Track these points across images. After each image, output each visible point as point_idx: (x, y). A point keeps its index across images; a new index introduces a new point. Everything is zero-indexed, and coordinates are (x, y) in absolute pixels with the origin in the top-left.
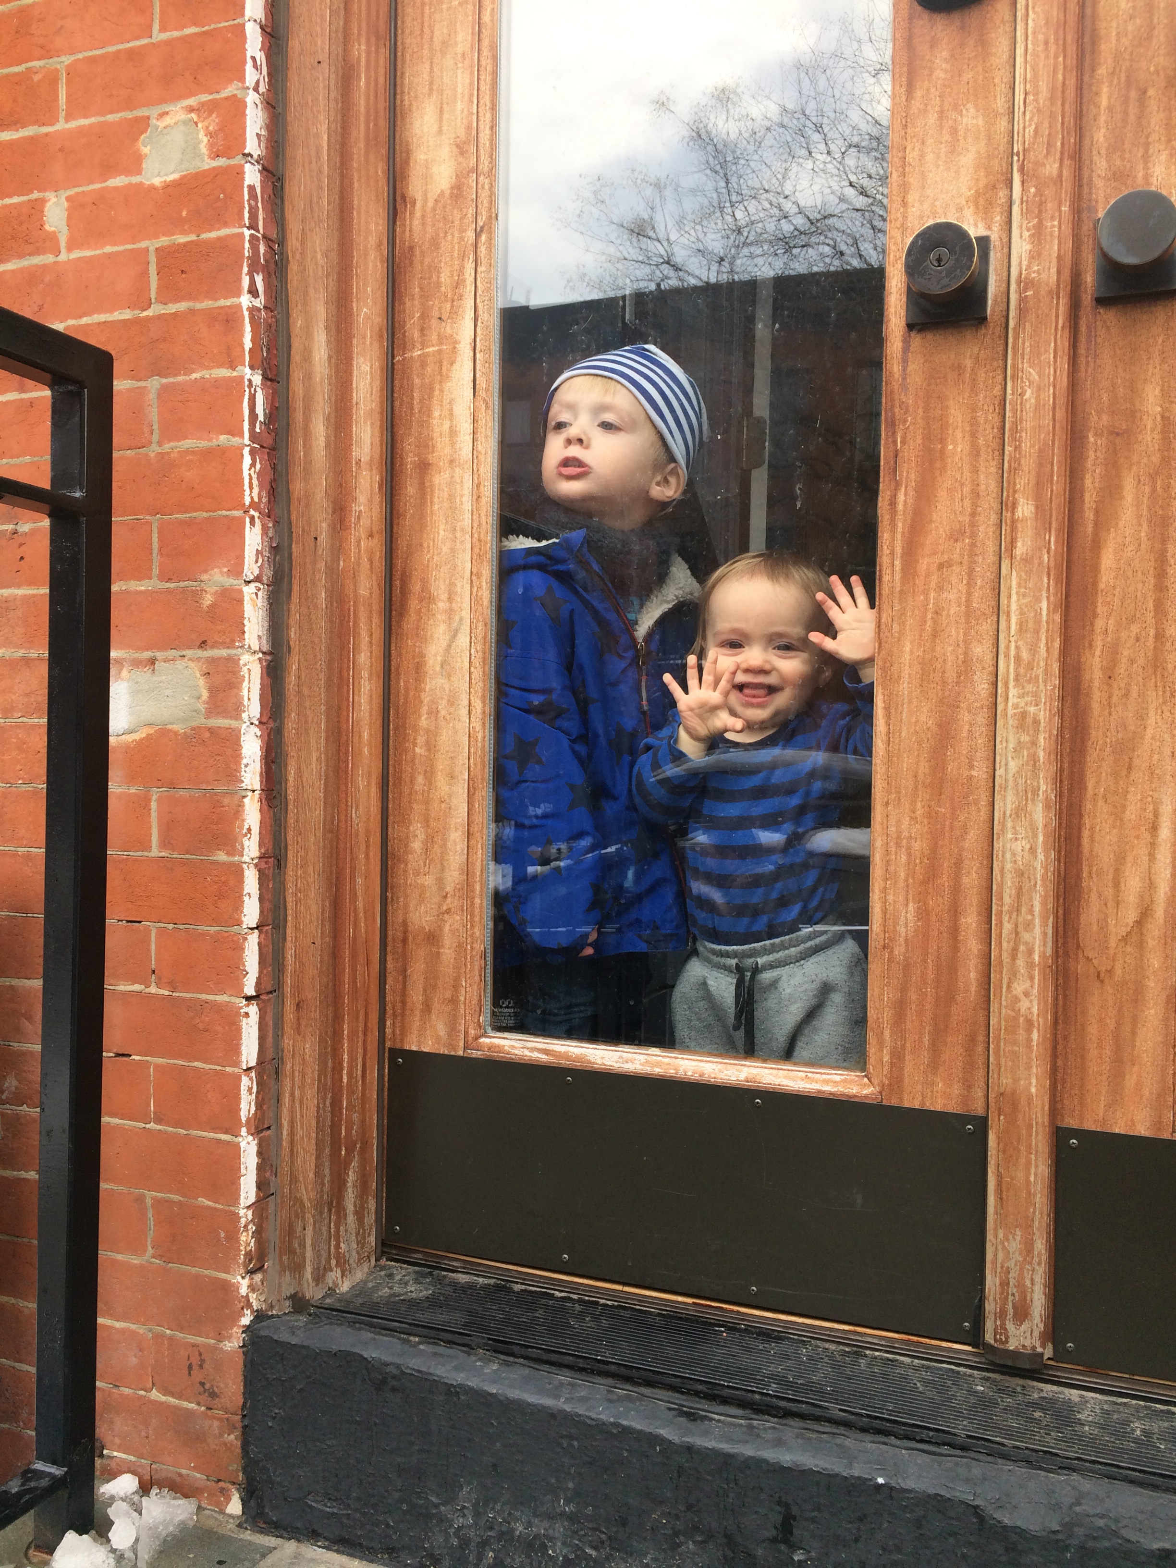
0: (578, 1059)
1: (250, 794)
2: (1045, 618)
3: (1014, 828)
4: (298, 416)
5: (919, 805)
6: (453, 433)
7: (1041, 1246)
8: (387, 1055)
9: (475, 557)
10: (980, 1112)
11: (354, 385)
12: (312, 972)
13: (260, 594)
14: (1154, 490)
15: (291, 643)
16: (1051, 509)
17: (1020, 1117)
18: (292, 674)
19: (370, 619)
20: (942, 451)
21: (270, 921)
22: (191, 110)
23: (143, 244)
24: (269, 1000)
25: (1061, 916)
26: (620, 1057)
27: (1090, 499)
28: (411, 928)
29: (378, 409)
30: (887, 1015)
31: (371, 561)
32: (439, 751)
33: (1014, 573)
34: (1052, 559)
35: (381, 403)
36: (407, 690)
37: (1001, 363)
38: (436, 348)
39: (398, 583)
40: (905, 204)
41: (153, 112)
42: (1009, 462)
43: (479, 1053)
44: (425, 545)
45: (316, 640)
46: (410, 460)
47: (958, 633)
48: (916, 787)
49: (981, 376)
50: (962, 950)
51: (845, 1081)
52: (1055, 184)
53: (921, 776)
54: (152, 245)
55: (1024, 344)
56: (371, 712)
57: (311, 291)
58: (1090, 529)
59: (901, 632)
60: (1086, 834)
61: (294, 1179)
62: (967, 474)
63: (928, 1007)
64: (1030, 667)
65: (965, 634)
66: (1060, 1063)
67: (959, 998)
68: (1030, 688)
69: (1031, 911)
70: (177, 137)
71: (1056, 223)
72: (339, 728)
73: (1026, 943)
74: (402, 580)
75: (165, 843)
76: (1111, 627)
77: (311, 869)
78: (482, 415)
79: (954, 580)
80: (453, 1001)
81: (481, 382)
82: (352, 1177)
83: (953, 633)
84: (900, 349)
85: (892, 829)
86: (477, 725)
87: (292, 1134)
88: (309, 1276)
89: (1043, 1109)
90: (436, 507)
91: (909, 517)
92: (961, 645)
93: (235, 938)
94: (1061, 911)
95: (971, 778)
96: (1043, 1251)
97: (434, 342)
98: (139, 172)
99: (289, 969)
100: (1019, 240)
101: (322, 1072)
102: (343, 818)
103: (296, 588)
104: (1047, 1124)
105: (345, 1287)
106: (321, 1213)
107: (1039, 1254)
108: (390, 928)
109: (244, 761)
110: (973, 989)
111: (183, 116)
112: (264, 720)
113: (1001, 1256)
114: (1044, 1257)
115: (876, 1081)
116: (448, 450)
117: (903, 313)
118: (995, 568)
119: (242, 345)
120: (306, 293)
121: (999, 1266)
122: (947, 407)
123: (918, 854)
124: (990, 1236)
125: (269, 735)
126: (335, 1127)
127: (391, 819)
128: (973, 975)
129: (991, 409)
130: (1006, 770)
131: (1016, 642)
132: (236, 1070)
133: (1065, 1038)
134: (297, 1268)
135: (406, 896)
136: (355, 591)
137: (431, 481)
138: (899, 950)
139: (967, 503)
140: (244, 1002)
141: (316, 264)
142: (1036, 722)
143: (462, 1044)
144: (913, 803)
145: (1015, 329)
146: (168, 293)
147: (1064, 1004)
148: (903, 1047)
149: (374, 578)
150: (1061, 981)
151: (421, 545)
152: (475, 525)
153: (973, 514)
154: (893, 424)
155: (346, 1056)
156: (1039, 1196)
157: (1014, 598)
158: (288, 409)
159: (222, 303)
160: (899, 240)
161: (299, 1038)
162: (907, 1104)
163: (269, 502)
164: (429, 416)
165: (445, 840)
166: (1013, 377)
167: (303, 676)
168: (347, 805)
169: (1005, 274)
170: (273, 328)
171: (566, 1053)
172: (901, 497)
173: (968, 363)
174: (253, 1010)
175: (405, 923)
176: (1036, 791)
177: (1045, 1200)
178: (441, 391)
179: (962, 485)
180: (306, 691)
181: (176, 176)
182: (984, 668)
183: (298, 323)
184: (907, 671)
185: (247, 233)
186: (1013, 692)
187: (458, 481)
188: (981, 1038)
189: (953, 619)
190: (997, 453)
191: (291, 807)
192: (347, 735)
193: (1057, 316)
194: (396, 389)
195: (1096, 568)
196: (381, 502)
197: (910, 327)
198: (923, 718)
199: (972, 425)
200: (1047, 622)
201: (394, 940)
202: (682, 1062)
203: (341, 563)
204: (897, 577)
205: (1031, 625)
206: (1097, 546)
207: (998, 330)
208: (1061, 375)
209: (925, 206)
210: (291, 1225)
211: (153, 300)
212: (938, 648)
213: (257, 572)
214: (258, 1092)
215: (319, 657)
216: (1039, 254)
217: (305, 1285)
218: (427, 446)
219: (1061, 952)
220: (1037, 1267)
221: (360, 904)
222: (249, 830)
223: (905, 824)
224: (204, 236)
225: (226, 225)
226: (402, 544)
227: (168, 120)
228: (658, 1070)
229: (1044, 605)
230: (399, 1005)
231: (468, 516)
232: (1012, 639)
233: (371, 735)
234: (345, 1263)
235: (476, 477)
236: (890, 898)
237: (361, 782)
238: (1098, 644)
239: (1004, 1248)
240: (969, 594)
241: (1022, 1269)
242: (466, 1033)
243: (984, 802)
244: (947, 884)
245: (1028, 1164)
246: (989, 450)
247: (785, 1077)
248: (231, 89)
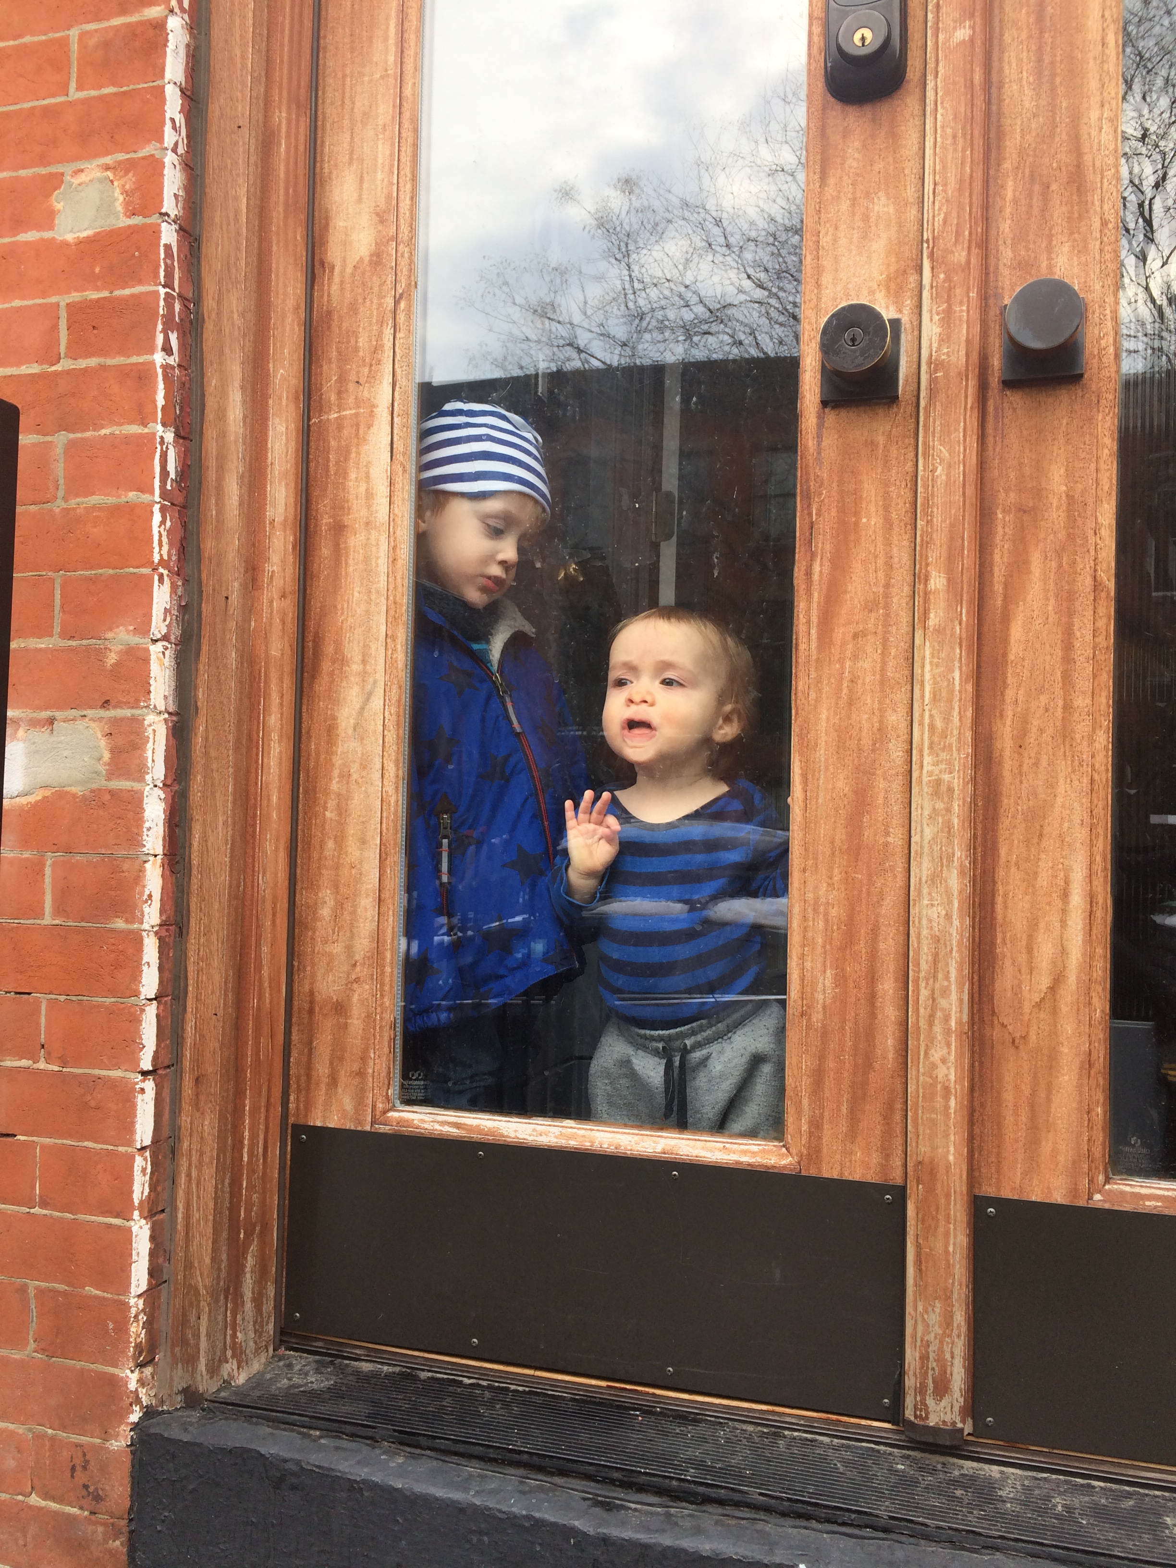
0: (491, 1132)
1: (152, 858)
2: (957, 688)
3: (930, 894)
4: (211, 475)
5: (836, 871)
6: (369, 495)
7: (960, 1318)
8: (289, 1131)
9: (390, 620)
10: (899, 1181)
11: (269, 446)
12: (213, 1044)
13: (167, 653)
14: (1060, 566)
15: (199, 704)
16: (962, 582)
17: (939, 1186)
18: (199, 735)
19: (281, 680)
20: (856, 524)
21: (170, 990)
22: (107, 168)
23: (54, 299)
24: (166, 1075)
25: (977, 984)
26: (534, 1130)
27: (999, 573)
28: (318, 998)
29: (293, 470)
30: (806, 1082)
31: (283, 623)
32: (349, 815)
33: (927, 643)
34: (964, 631)
35: (296, 464)
36: (318, 754)
37: (912, 441)
38: (354, 411)
39: (310, 644)
40: (818, 285)
41: (67, 169)
42: (922, 536)
43: (388, 1128)
44: (339, 607)
45: (225, 701)
46: (326, 521)
47: (873, 702)
48: (833, 854)
49: (894, 452)
50: (880, 1017)
51: (764, 1151)
52: (963, 271)
53: (838, 842)
54: (63, 300)
55: (934, 423)
56: (280, 775)
57: (227, 351)
58: (999, 602)
59: (818, 700)
60: (999, 900)
61: (189, 1266)
62: (880, 547)
63: (846, 1074)
64: (944, 735)
65: (880, 703)
66: (977, 1131)
67: (877, 1066)
68: (943, 755)
69: (947, 978)
70: (92, 194)
71: (964, 308)
72: (247, 791)
73: (943, 1010)
74: (314, 641)
75: (58, 911)
76: (1021, 698)
77: (214, 938)
78: (399, 479)
79: (869, 649)
80: (361, 1074)
81: (399, 446)
82: (250, 1262)
83: (869, 701)
84: (814, 425)
85: (810, 896)
86: (390, 789)
87: (188, 1217)
88: (204, 1369)
89: (961, 1177)
90: (351, 569)
91: (824, 587)
92: (877, 712)
93: (132, 1010)
94: (976, 978)
95: (886, 844)
96: (963, 1323)
97: (352, 405)
98: (51, 227)
99: (189, 1041)
100: (929, 324)
101: (221, 1150)
102: (249, 884)
103: (205, 648)
104: (965, 1192)
105: (241, 1379)
106: (217, 1301)
107: (959, 1326)
108: (296, 998)
109: (147, 825)
110: (891, 1055)
111: (98, 174)
112: (169, 783)
113: (920, 1329)
114: (964, 1329)
115: (794, 1151)
116: (364, 512)
117: (817, 390)
118: (908, 638)
119: (154, 402)
120: (221, 353)
121: (919, 1340)
122: (861, 482)
123: (836, 921)
124: (909, 1309)
125: (173, 797)
126: (234, 1209)
127: (299, 886)
128: (890, 1042)
129: (904, 484)
130: (922, 837)
131: (930, 711)
132: (130, 1150)
133: (982, 1105)
134: (191, 1360)
135: (313, 965)
136: (267, 652)
137: (346, 542)
138: (817, 1017)
139: (881, 574)
140: (140, 1077)
141: (233, 324)
142: (950, 790)
143: (369, 1119)
144: (830, 869)
145: (925, 408)
146: (78, 348)
147: (980, 1071)
148: (822, 1116)
149: (286, 638)
150: (977, 1048)
151: (335, 607)
152: (391, 588)
153: (887, 586)
154: (808, 497)
155: (247, 1134)
156: (958, 1266)
157: (928, 667)
158: (200, 467)
159: (135, 359)
160: (814, 321)
161: (198, 1115)
162: (826, 1174)
163: (179, 560)
164: (345, 478)
165: (355, 907)
166: (924, 454)
167: (211, 737)
168: (253, 871)
169: (916, 355)
170: (187, 385)
171: (478, 1126)
172: (817, 568)
173: (881, 440)
174: (149, 1085)
175: (312, 993)
176: (950, 858)
177: (963, 1270)
178: (358, 453)
179: (876, 557)
180: (213, 753)
181: (89, 233)
182: (898, 736)
183: (212, 382)
184: (823, 738)
185: (162, 291)
186: (927, 759)
187: (374, 543)
188: (899, 1106)
189: (868, 687)
190: (909, 527)
191: (194, 871)
192: (255, 799)
193: (966, 397)
194: (312, 451)
195: (1006, 640)
196: (294, 562)
197: (824, 403)
198: (840, 784)
199: (885, 499)
200: (960, 692)
201: (299, 1012)
202: (597, 1134)
203: (253, 624)
204: (814, 645)
205: (944, 694)
206: (1006, 619)
207: (910, 409)
208: (971, 452)
209: (839, 288)
210: (184, 1315)
211: (62, 355)
212: (854, 716)
213: (164, 631)
214: (152, 1173)
215: (227, 719)
216: (949, 338)
217: (199, 1378)
218: (343, 508)
219: (976, 1019)
220: (956, 1340)
221: (265, 972)
222: (150, 896)
223: (822, 892)
224: (118, 293)
225: (140, 282)
226: (315, 605)
227: (83, 178)
228: (573, 1143)
229: (957, 675)
230: (303, 1079)
231: (383, 579)
232: (926, 708)
233: (279, 799)
234: (241, 1353)
235: (392, 539)
236: (808, 965)
237: (269, 847)
238: (1010, 714)
239: (924, 1320)
240: (884, 663)
241: (941, 1342)
242: (374, 1107)
243: (900, 868)
244: (864, 951)
245: (947, 1234)
246: (902, 524)
247: (703, 1148)
248: (149, 150)
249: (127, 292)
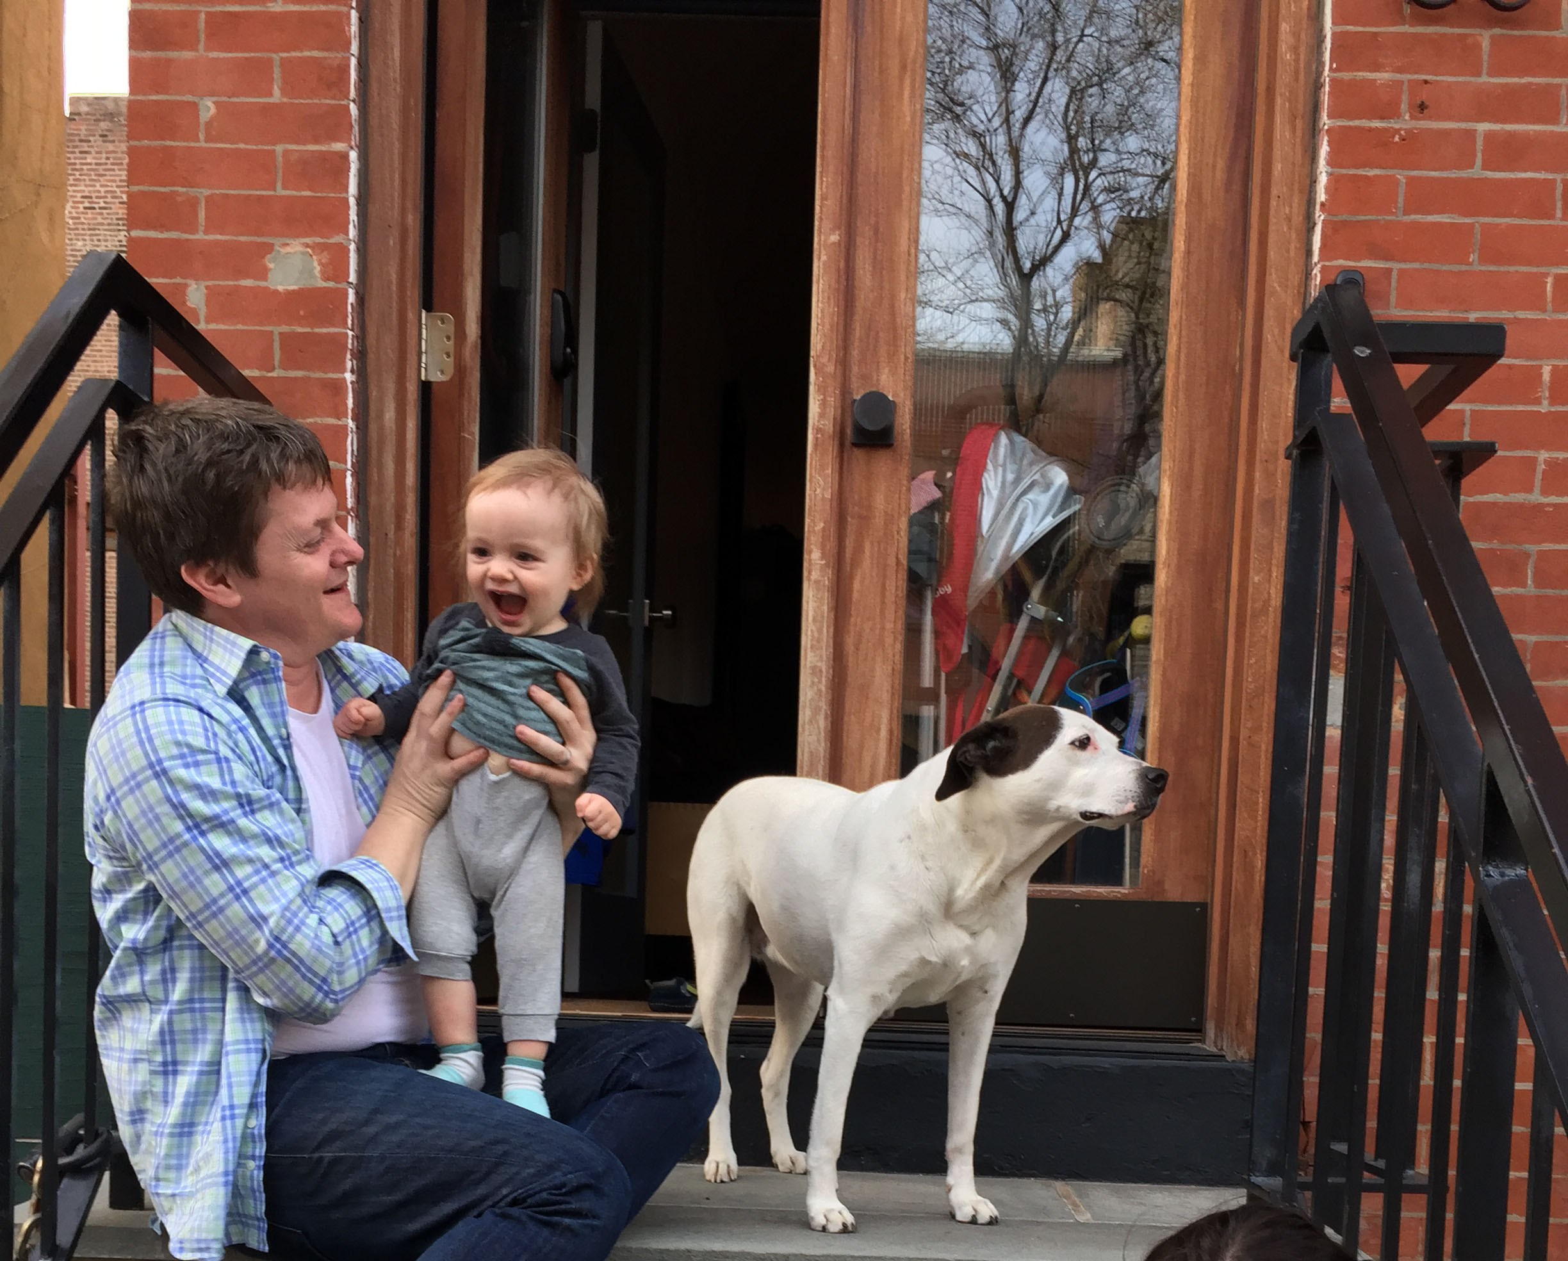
14: (880, 550)
16: (829, 555)
22: (307, 246)
23: (268, 328)
27: (849, 551)
35: (417, 448)
41: (276, 241)
42: (808, 528)
45: (387, 600)
52: (832, 377)
58: (849, 566)
60: (845, 733)
64: (818, 641)
68: (818, 652)
70: (296, 262)
71: (833, 399)
76: (858, 622)
98: (265, 279)
100: (814, 405)
111: (300, 249)
119: (343, 403)
145: (811, 454)
146: (289, 363)
149: (413, 563)
159: (331, 375)
166: (810, 481)
167: (377, 623)
180: (379, 633)
181: (295, 287)
185: (350, 333)
193: (833, 449)
196: (416, 514)
206: (851, 577)
208: (835, 482)
211: (277, 366)
225: (333, 325)
227: (288, 249)
238: (852, 631)
248: (337, 239)
249: (324, 330)
